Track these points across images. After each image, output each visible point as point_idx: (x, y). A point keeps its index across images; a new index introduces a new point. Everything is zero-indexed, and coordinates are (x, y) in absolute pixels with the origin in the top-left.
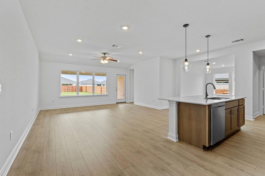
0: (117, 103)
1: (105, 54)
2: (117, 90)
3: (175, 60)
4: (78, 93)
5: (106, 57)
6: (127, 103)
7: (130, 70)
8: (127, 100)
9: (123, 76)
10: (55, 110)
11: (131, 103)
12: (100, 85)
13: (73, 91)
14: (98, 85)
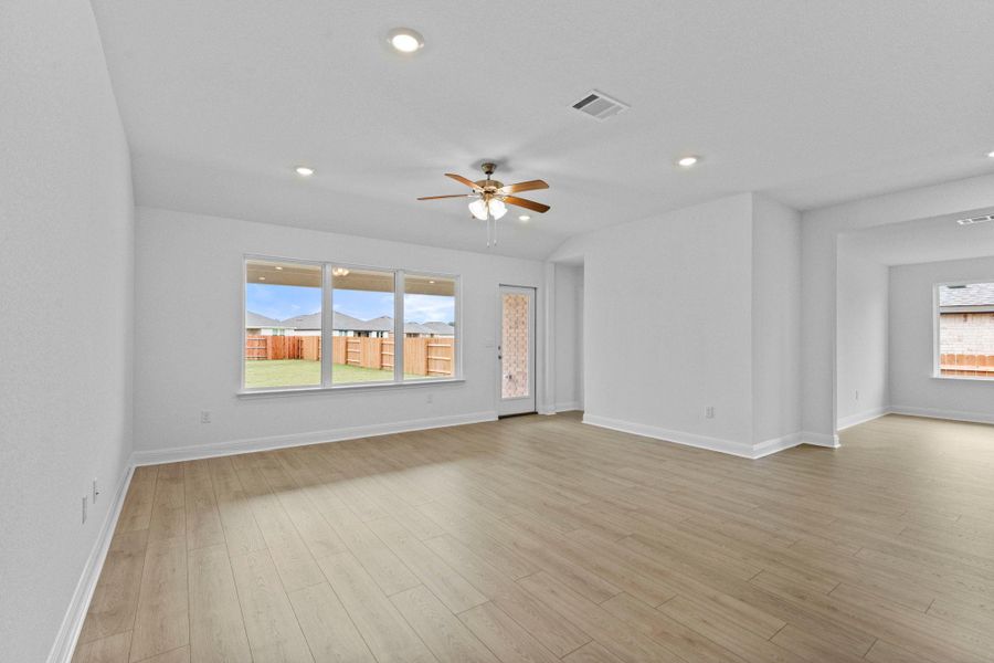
0: (501, 418)
1: (490, 168)
2: (500, 357)
3: (802, 214)
4: (326, 373)
5: (497, 184)
6: (546, 418)
7: (556, 264)
8: (544, 402)
9: (525, 291)
10: (217, 465)
11: (561, 415)
12: (367, 333)
13: (266, 358)
14: (359, 333)
